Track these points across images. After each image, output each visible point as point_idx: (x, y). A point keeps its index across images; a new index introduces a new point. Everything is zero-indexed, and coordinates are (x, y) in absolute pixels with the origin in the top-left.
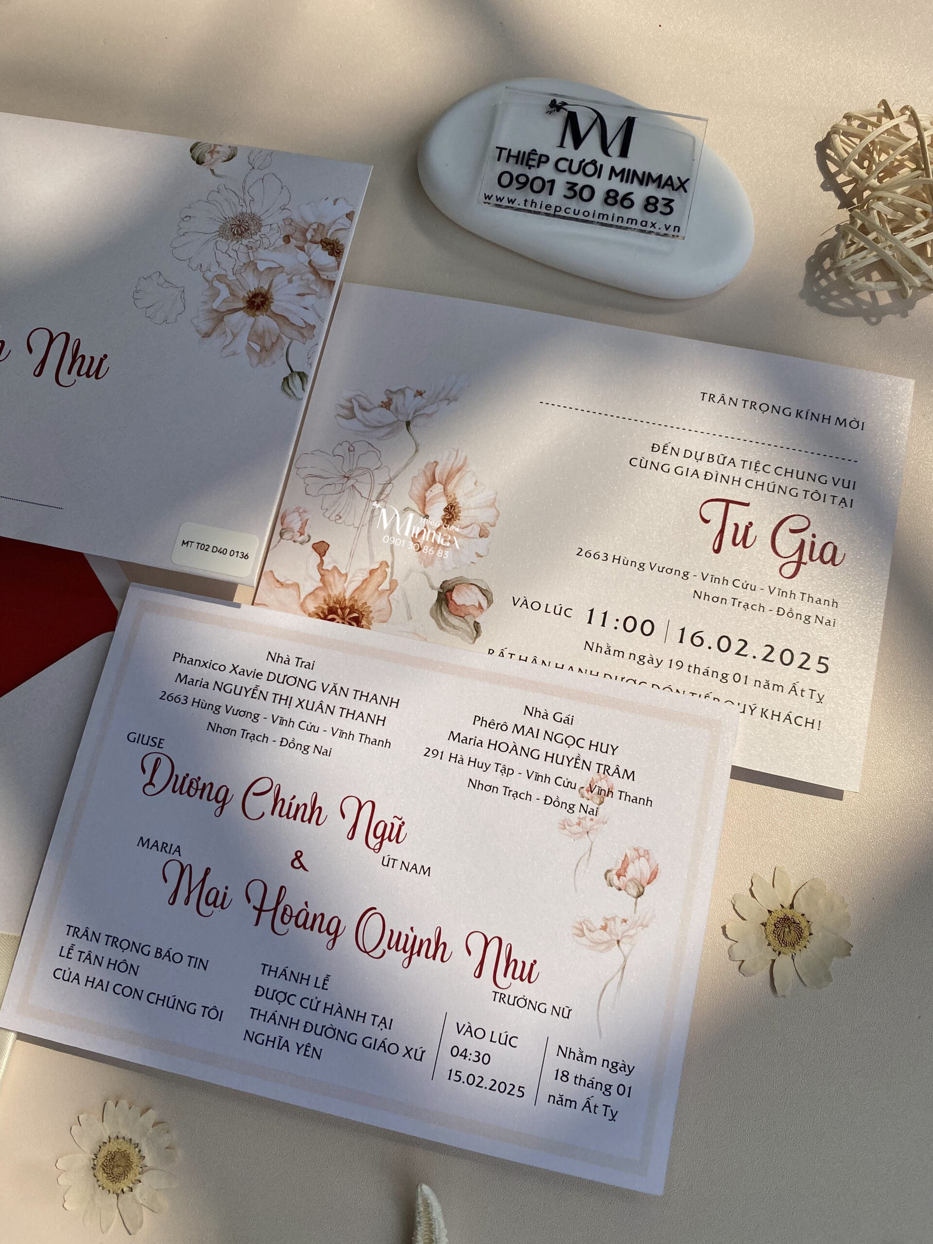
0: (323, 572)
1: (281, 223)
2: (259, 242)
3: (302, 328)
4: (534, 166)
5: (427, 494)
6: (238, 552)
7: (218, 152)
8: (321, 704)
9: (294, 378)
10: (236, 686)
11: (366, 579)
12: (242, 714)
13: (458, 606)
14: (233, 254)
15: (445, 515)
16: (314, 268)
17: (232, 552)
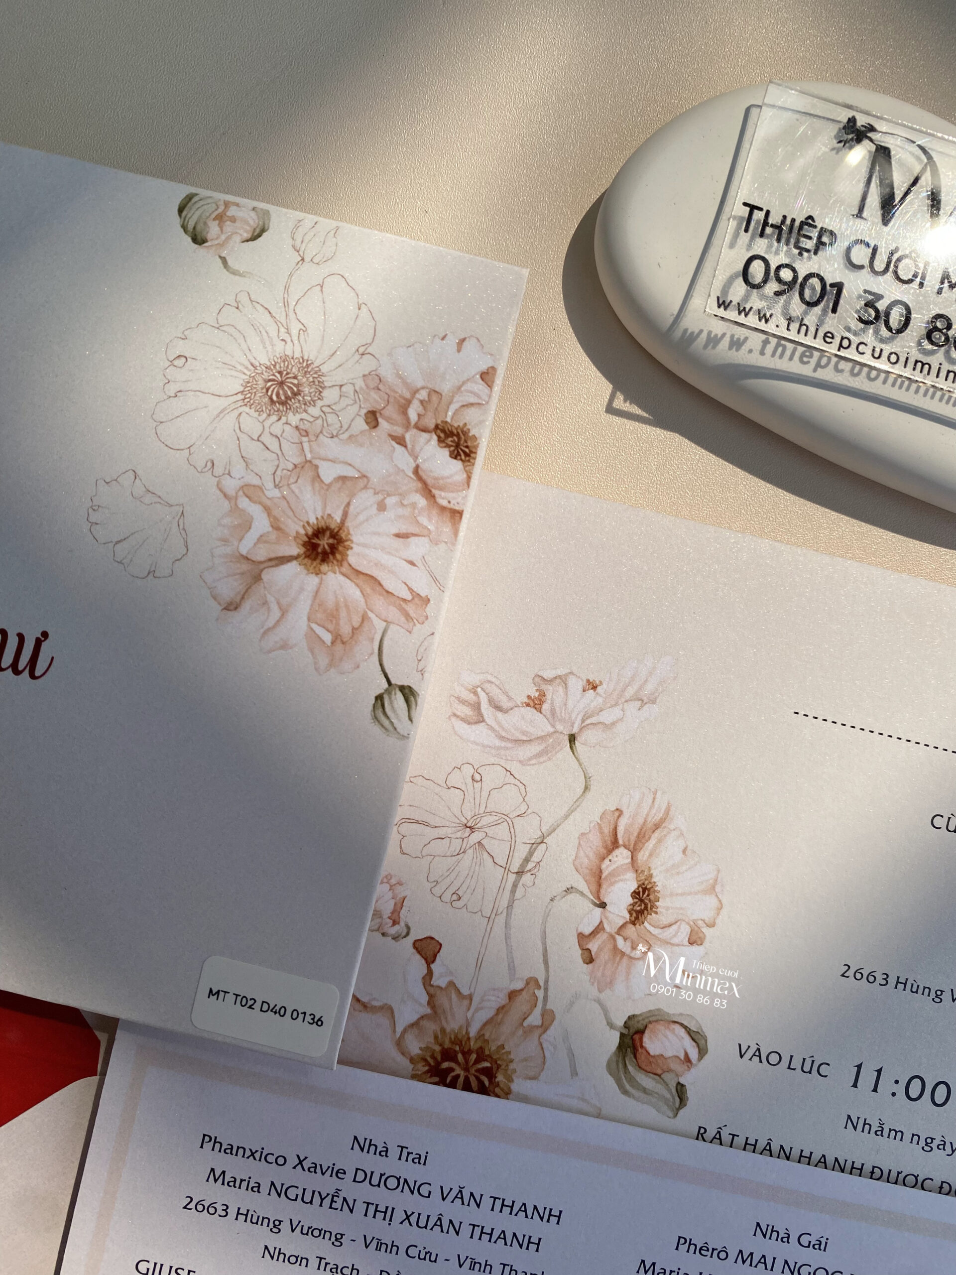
0: (432, 990)
1: (360, 383)
2: (319, 422)
3: (404, 600)
4: (808, 251)
5: (603, 866)
6: (305, 1013)
7: (233, 220)
8: (440, 1219)
9: (393, 697)
10: (304, 1190)
11: (503, 1007)
12: (316, 1233)
13: (653, 1057)
14: (273, 445)
15: (633, 905)
16: (425, 483)
17: (295, 1013)
